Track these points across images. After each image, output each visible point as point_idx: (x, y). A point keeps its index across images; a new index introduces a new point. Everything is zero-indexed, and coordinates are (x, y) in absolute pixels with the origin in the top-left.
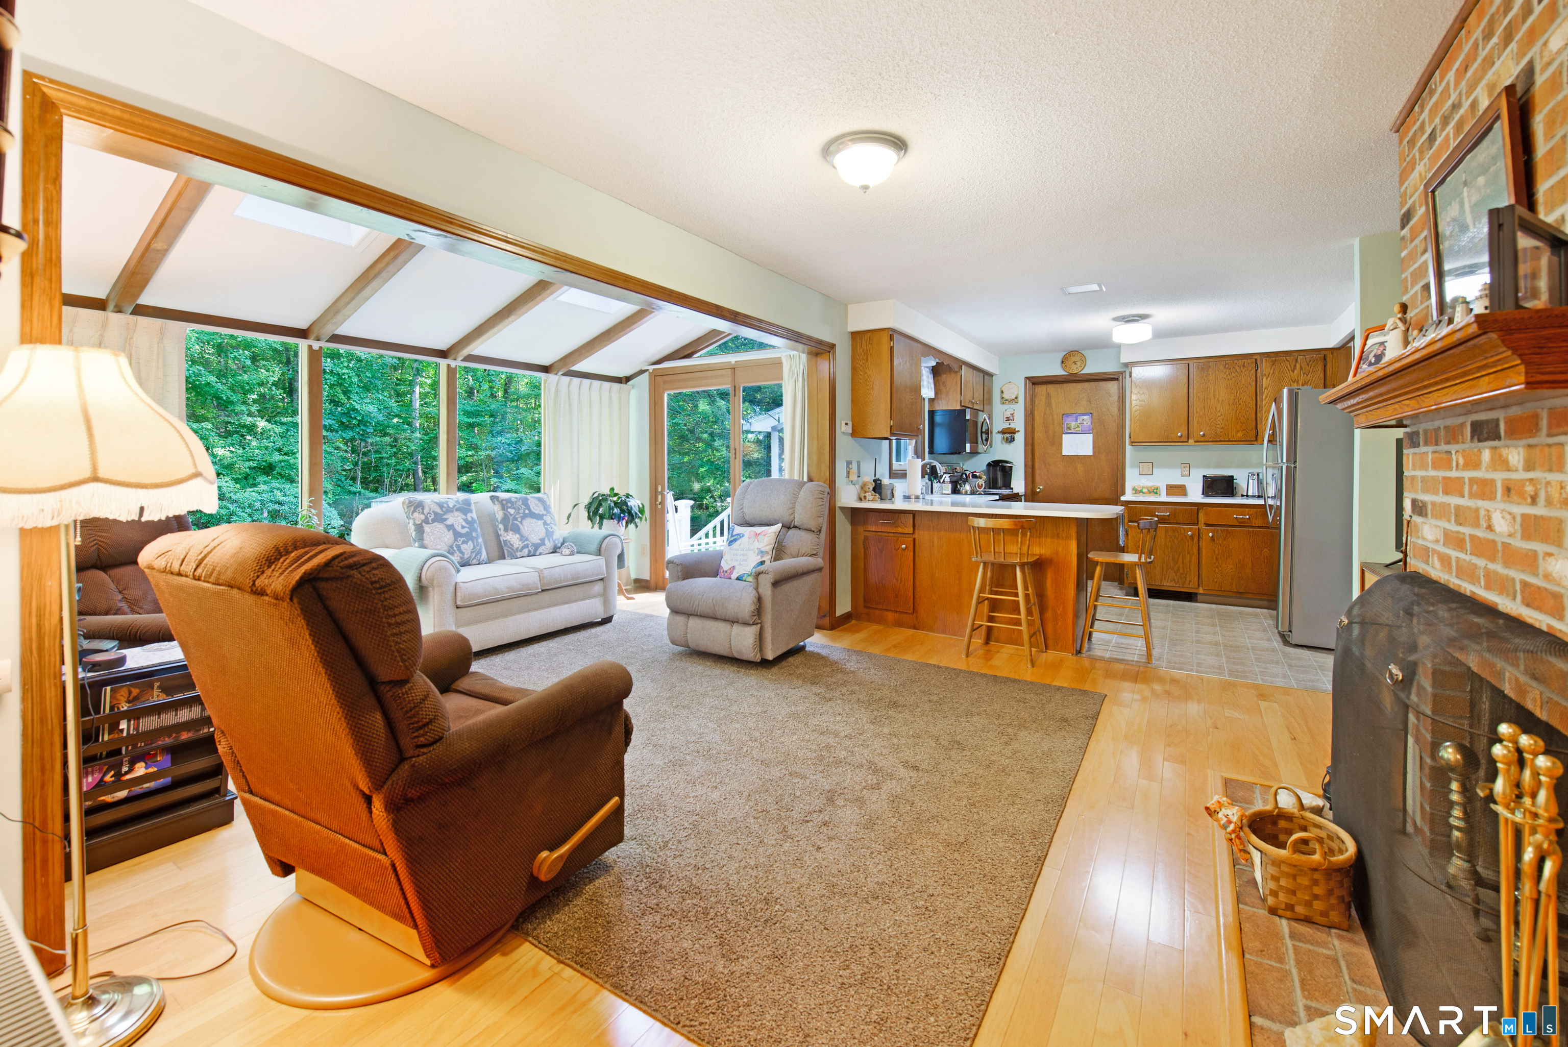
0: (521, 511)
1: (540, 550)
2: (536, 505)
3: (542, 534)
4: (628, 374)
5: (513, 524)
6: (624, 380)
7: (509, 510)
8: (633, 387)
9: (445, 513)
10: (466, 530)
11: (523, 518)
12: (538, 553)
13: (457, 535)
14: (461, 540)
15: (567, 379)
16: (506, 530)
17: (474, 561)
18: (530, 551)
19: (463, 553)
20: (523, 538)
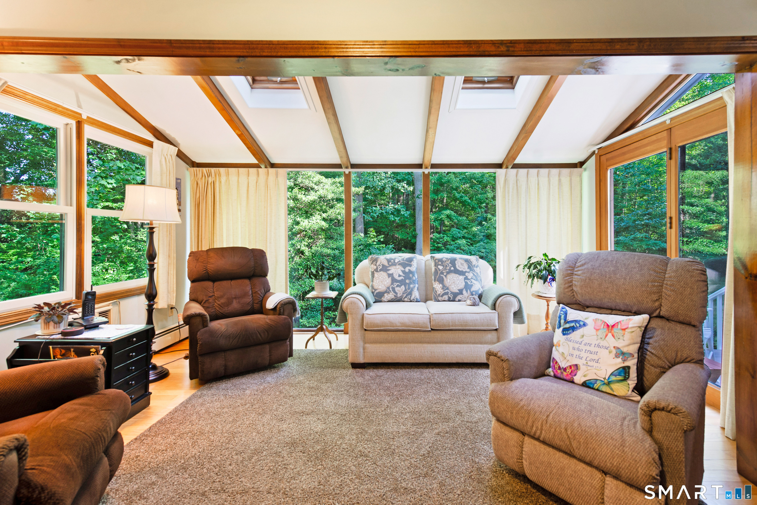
0: (448, 268)
1: (459, 297)
2: (462, 264)
3: (461, 285)
4: (582, 159)
5: (440, 276)
6: (578, 165)
7: (439, 267)
8: (585, 169)
9: (390, 266)
10: (402, 278)
11: (448, 273)
12: (457, 299)
13: (394, 280)
14: (396, 284)
15: (515, 170)
16: (435, 281)
17: (406, 299)
18: (449, 298)
19: (396, 293)
20: (444, 287)
